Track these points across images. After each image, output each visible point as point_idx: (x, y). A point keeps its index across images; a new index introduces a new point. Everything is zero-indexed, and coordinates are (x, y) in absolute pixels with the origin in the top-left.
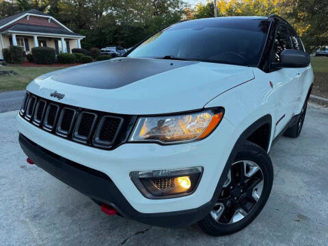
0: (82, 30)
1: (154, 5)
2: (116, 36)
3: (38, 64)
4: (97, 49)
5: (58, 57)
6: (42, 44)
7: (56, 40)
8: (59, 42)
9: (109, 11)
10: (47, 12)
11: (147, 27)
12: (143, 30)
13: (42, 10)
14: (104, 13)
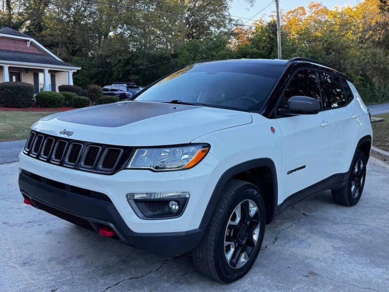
0: (75, 58)
1: (188, 23)
2: (128, 68)
3: (6, 106)
4: (97, 87)
5: (37, 97)
6: (14, 78)
7: (36, 73)
8: (41, 75)
9: (119, 31)
10: (24, 30)
11: (175, 56)
12: (168, 60)
13: (16, 27)
14: (111, 34)
